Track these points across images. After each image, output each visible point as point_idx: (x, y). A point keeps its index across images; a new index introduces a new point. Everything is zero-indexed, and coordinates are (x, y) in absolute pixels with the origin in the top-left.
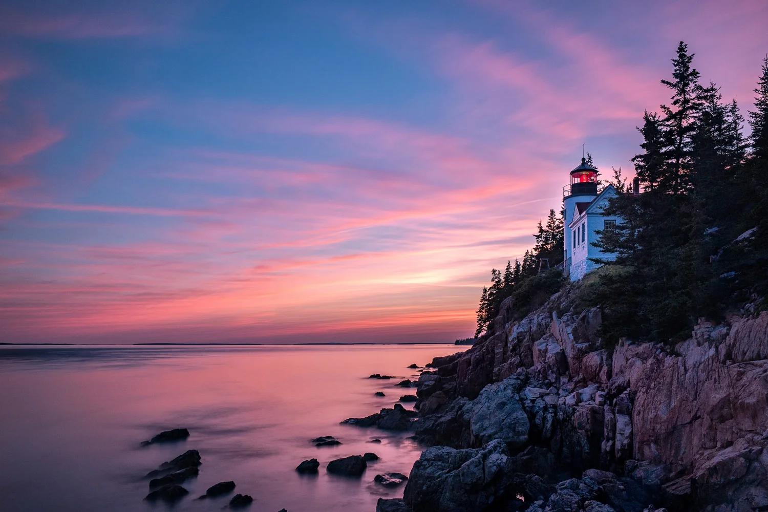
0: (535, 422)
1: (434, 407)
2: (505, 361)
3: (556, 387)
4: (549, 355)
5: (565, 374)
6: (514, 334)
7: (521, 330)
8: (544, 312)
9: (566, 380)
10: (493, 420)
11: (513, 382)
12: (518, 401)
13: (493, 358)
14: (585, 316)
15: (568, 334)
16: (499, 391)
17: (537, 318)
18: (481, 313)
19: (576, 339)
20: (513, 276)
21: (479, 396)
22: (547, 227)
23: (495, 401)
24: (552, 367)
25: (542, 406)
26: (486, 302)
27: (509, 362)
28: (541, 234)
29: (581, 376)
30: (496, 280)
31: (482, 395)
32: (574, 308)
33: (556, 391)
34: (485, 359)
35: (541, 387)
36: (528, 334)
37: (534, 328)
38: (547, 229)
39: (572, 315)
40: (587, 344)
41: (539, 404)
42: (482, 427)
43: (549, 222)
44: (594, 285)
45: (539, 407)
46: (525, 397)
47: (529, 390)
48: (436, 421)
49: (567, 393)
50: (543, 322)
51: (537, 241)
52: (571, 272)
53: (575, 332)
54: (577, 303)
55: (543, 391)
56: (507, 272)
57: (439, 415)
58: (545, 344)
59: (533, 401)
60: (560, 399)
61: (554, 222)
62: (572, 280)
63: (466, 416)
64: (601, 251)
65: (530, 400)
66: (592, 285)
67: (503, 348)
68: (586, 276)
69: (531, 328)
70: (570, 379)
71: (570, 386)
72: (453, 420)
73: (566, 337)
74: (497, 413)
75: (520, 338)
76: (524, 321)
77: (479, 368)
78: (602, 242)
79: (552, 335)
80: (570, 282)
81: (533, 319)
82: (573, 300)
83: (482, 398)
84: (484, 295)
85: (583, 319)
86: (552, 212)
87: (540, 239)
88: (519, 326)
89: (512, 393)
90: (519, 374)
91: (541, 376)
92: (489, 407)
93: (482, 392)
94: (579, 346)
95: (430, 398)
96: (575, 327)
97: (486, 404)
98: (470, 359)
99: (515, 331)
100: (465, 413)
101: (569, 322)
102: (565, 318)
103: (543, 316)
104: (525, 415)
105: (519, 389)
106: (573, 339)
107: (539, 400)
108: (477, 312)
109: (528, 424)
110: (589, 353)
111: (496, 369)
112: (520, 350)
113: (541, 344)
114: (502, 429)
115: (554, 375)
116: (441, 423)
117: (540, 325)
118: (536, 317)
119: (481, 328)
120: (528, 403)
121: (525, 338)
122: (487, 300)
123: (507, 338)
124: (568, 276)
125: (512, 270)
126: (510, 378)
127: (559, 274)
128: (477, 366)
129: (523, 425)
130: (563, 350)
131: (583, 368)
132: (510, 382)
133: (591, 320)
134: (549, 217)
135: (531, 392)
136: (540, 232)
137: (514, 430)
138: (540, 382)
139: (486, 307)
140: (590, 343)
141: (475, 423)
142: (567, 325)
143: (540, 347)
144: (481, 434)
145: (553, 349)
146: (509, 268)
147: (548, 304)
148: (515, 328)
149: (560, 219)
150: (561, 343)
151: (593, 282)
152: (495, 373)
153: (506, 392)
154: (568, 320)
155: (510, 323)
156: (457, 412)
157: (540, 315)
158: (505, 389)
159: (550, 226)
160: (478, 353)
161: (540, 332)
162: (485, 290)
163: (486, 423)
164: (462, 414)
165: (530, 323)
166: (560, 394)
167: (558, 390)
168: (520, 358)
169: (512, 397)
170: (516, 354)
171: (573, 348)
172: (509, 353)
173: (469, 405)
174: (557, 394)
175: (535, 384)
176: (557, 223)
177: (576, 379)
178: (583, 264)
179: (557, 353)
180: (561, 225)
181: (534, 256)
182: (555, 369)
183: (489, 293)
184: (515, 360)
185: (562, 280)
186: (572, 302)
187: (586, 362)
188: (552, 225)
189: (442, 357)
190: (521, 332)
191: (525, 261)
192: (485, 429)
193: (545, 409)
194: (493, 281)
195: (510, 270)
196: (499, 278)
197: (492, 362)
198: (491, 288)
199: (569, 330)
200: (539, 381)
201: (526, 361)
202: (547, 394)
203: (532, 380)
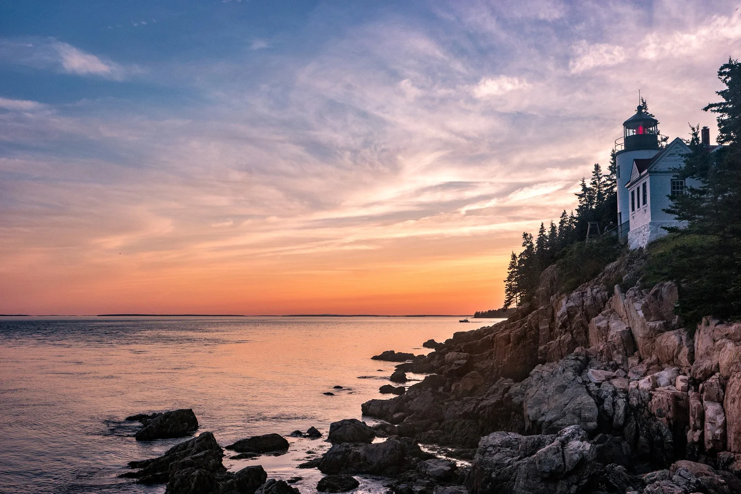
0: (603, 407)
1: (470, 388)
2: (552, 338)
3: (623, 369)
4: (612, 333)
5: (633, 354)
6: (563, 309)
7: (571, 304)
8: (599, 285)
9: (636, 361)
10: (553, 405)
11: (572, 363)
12: (581, 384)
13: (538, 334)
14: (657, 292)
15: (637, 310)
16: (556, 373)
17: (591, 291)
18: (510, 282)
19: (647, 316)
20: (548, 240)
21: (529, 378)
22: (591, 184)
23: (554, 383)
24: (617, 347)
25: (610, 391)
26: (516, 270)
27: (558, 339)
28: (585, 193)
29: (654, 357)
30: (528, 245)
31: (532, 376)
32: (641, 281)
33: (624, 374)
34: (528, 336)
35: (605, 369)
36: (580, 309)
37: (588, 302)
38: (591, 186)
39: (640, 289)
40: (661, 322)
41: (606, 388)
42: (540, 412)
43: (593, 179)
44: (664, 256)
45: (607, 391)
46: (588, 380)
47: (593, 372)
48: (477, 405)
49: (639, 376)
50: (599, 295)
51: (580, 201)
52: (629, 238)
53: (645, 308)
54: (645, 275)
55: (610, 373)
56: (540, 235)
57: (480, 398)
58: (605, 322)
59: (599, 385)
60: (631, 383)
61: (599, 179)
62: (632, 247)
63: (516, 400)
64: (676, 219)
65: (595, 383)
66: (662, 255)
67: (549, 324)
68: (652, 245)
69: (583, 302)
70: (641, 360)
71: (642, 369)
72: (499, 404)
73: (633, 314)
74: (557, 397)
75: (570, 313)
76: (574, 294)
77: (520, 345)
78: (677, 208)
79: (613, 311)
80: (629, 250)
81: (586, 292)
82: (639, 272)
83: (532, 379)
84: (513, 262)
85: (655, 294)
86: (597, 167)
87: (583, 199)
88: (568, 299)
89: (574, 375)
90: (578, 355)
91: (604, 357)
92: (546, 390)
93: (532, 373)
94: (652, 324)
95: (463, 378)
96: (646, 303)
97: (543, 387)
98: (509, 335)
99: (564, 306)
100: (512, 397)
101: (636, 297)
102: (631, 293)
103: (598, 289)
104: (592, 400)
105: (580, 371)
106: (643, 316)
107: (606, 384)
108: (505, 281)
109: (596, 410)
110: (663, 332)
111: (541, 348)
112: (571, 327)
113: (600, 320)
114: (564, 415)
115: (621, 356)
116: (485, 407)
117: (594, 299)
118: (589, 290)
119: (510, 299)
120: (592, 387)
121: (576, 313)
122: (516, 268)
123: (553, 312)
124: (626, 242)
125: (547, 233)
126: (568, 359)
127: (615, 240)
128: (518, 344)
129: (590, 410)
130: (630, 328)
131: (657, 348)
132: (568, 362)
133: (665, 296)
134: (593, 172)
135: (595, 374)
136: (583, 190)
137: (580, 416)
138: (604, 363)
139: (516, 275)
140: (665, 321)
141: (532, 408)
142: (636, 301)
143: (599, 324)
144: (540, 420)
145: (617, 328)
146: (542, 230)
147: (603, 275)
148: (564, 302)
149: (607, 176)
150: (627, 320)
151: (661, 251)
152: (541, 351)
153: (565, 374)
154: (635, 295)
155: (555, 295)
156: (503, 394)
157: (594, 287)
158: (564, 371)
159: (594, 183)
160: (518, 330)
161: (595, 306)
162: (514, 257)
163: (545, 408)
164: (510, 398)
165: (583, 296)
166: (630, 378)
167: (627, 372)
168: (572, 335)
169: (574, 380)
170: (566, 331)
171: (644, 326)
172: (557, 330)
173: (516, 387)
174: (625, 377)
175: (598, 365)
176: (604, 179)
177: (648, 361)
178: (646, 230)
179: (623, 332)
180: (609, 182)
181: (575, 218)
182: (621, 350)
183: (519, 259)
184: (566, 337)
185: (618, 248)
186: (638, 274)
187: (661, 342)
188: (597, 182)
189: (464, 332)
190: (571, 307)
191: (562, 222)
192: (543, 415)
193: (615, 393)
194: (524, 245)
195: (544, 233)
196: (531, 243)
197: (536, 340)
198: (522, 254)
199: (638, 306)
200: (602, 362)
201: (579, 339)
202: (614, 377)
203: (593, 361)
